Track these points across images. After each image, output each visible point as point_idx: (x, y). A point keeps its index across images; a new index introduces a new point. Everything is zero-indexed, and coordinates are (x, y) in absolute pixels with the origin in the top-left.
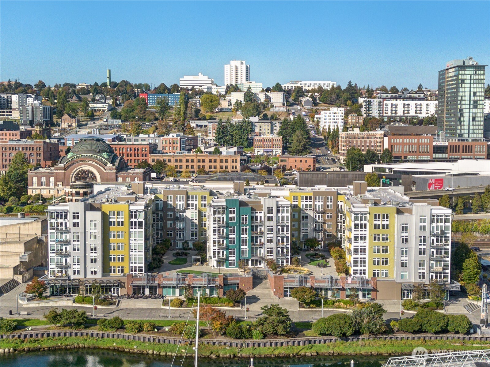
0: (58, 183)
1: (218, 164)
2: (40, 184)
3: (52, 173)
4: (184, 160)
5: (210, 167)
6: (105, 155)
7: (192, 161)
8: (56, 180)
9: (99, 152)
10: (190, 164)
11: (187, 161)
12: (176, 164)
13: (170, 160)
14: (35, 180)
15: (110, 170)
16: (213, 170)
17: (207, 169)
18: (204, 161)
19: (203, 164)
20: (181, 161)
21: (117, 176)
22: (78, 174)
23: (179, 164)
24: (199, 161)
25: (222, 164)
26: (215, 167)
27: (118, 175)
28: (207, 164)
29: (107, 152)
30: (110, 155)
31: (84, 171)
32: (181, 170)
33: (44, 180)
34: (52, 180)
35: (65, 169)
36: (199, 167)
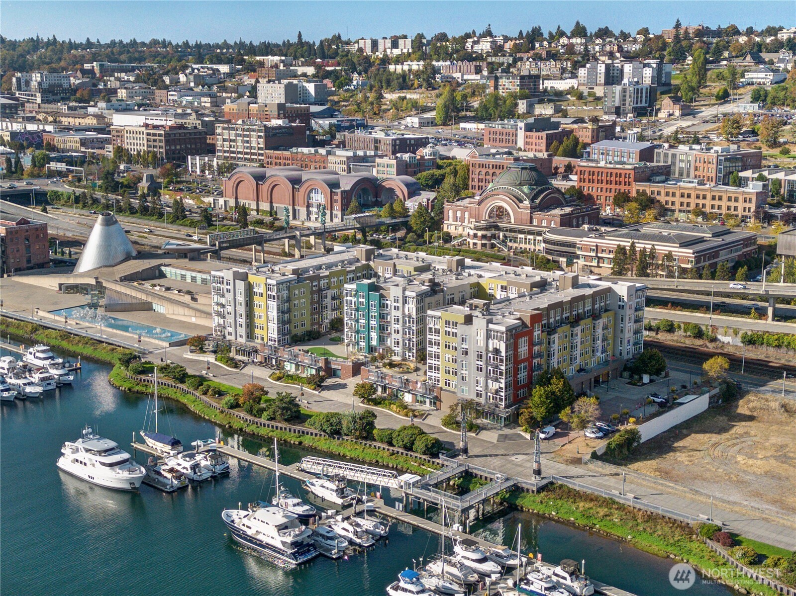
0: (471, 220)
1: (724, 204)
2: (456, 219)
3: (467, 207)
4: (678, 194)
5: (713, 207)
6: (526, 189)
7: (689, 196)
8: (470, 217)
9: (520, 184)
10: (685, 200)
11: (682, 196)
12: (667, 198)
13: (659, 193)
14: (451, 214)
15: (525, 209)
16: (716, 211)
17: (708, 210)
18: (704, 197)
19: (704, 202)
20: (674, 195)
21: (531, 217)
22: (492, 210)
23: (670, 199)
24: (698, 197)
25: (729, 204)
26: (719, 207)
27: (534, 216)
28: (708, 202)
29: (530, 185)
30: (533, 189)
31: (500, 208)
32: (673, 208)
33: (459, 214)
34: (467, 215)
35: (480, 203)
36: (697, 205)
